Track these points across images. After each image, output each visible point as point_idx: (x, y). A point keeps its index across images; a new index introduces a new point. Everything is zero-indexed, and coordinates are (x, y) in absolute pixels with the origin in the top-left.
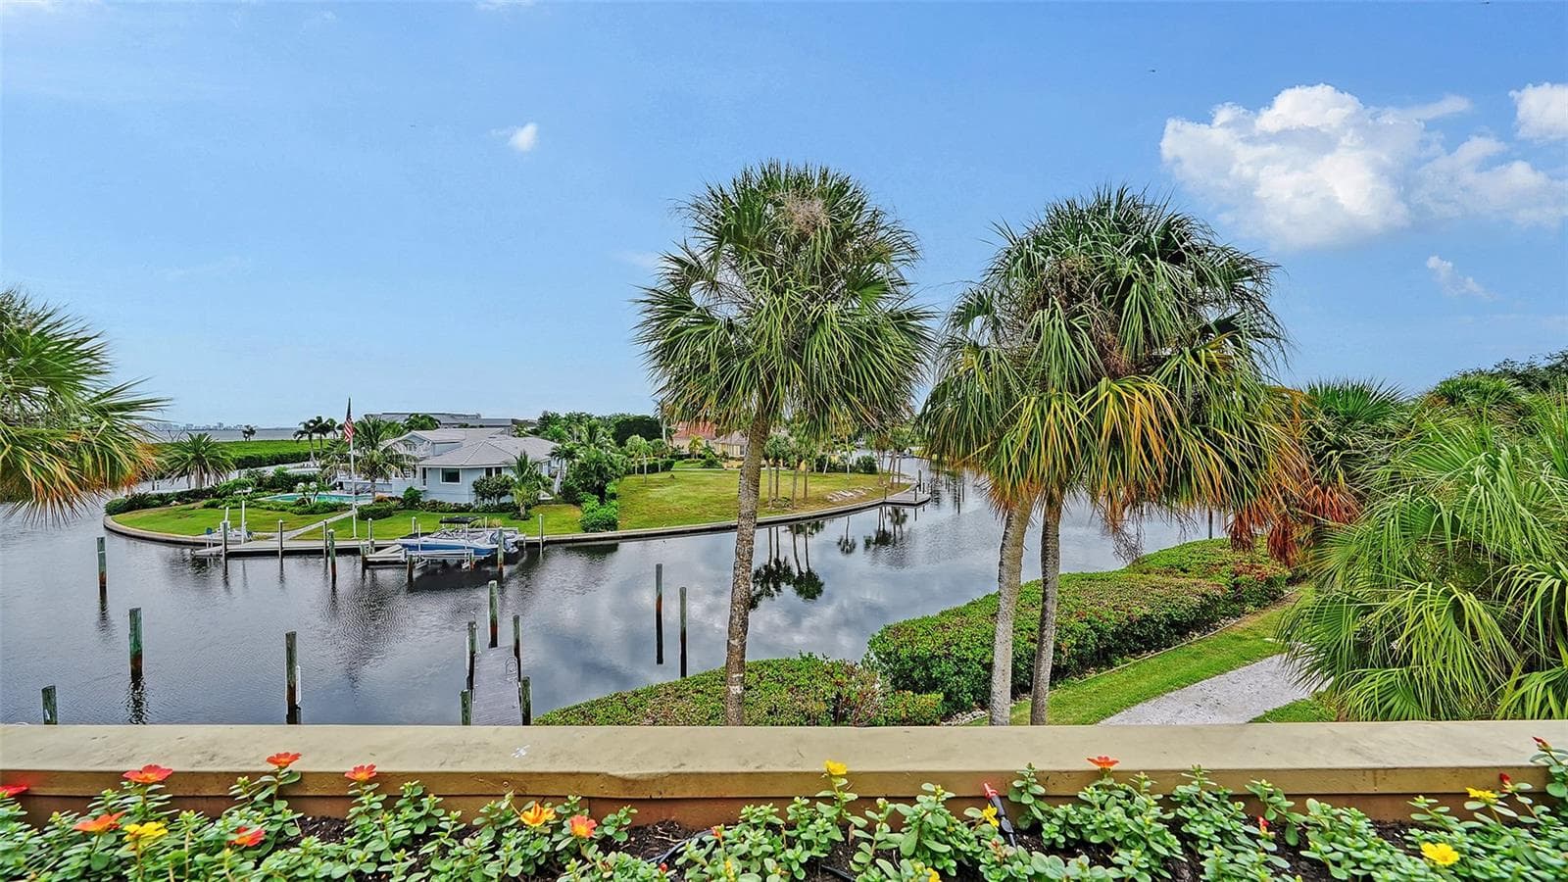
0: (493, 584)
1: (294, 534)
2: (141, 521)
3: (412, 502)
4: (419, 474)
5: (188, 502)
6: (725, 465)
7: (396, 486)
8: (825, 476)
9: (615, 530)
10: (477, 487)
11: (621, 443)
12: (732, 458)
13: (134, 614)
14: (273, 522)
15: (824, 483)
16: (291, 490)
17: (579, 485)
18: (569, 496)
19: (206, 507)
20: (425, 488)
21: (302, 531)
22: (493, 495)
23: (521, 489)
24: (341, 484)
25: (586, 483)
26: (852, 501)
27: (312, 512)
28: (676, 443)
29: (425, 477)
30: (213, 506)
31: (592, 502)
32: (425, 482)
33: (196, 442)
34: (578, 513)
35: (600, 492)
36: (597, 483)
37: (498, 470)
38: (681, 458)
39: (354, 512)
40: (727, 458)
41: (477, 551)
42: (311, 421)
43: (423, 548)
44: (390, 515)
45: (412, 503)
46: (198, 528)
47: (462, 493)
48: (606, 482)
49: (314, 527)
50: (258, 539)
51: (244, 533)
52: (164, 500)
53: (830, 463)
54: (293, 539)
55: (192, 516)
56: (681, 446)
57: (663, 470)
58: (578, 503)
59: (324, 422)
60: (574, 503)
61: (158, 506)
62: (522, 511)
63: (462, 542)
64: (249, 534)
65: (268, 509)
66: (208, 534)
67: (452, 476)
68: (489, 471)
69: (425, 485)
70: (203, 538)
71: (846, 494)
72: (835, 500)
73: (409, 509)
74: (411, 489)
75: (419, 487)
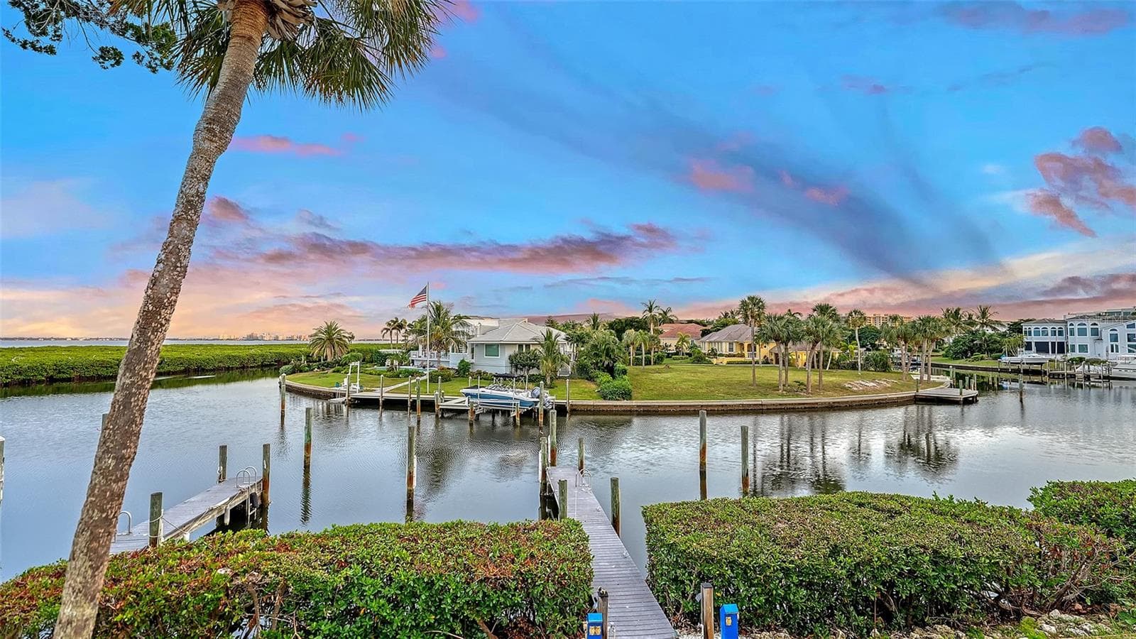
1: (388, 388)
2: (299, 379)
3: (463, 371)
5: (323, 370)
7: (453, 360)
9: (631, 400)
10: (512, 359)
14: (375, 381)
16: (383, 365)
17: (591, 364)
18: (583, 372)
19: (334, 372)
20: (473, 361)
21: (393, 387)
22: (524, 366)
24: (413, 361)
25: (597, 363)
27: (398, 376)
29: (473, 352)
30: (338, 371)
31: (606, 377)
32: (473, 355)
34: (593, 386)
35: (610, 370)
36: (606, 363)
37: (528, 346)
39: (427, 377)
42: (392, 322)
43: (481, 397)
44: (450, 380)
45: (464, 373)
46: (330, 384)
47: (500, 364)
48: (614, 362)
49: (400, 385)
50: (367, 391)
51: (358, 388)
52: (310, 367)
54: (388, 392)
55: (327, 377)
58: (591, 379)
59: (399, 322)
60: (587, 379)
62: (549, 382)
64: (361, 387)
65: (371, 374)
66: (338, 387)
67: (493, 350)
68: (521, 346)
69: (473, 358)
70: (335, 389)
71: (867, 384)
72: (855, 389)
73: (462, 377)
74: (463, 361)
75: (468, 359)
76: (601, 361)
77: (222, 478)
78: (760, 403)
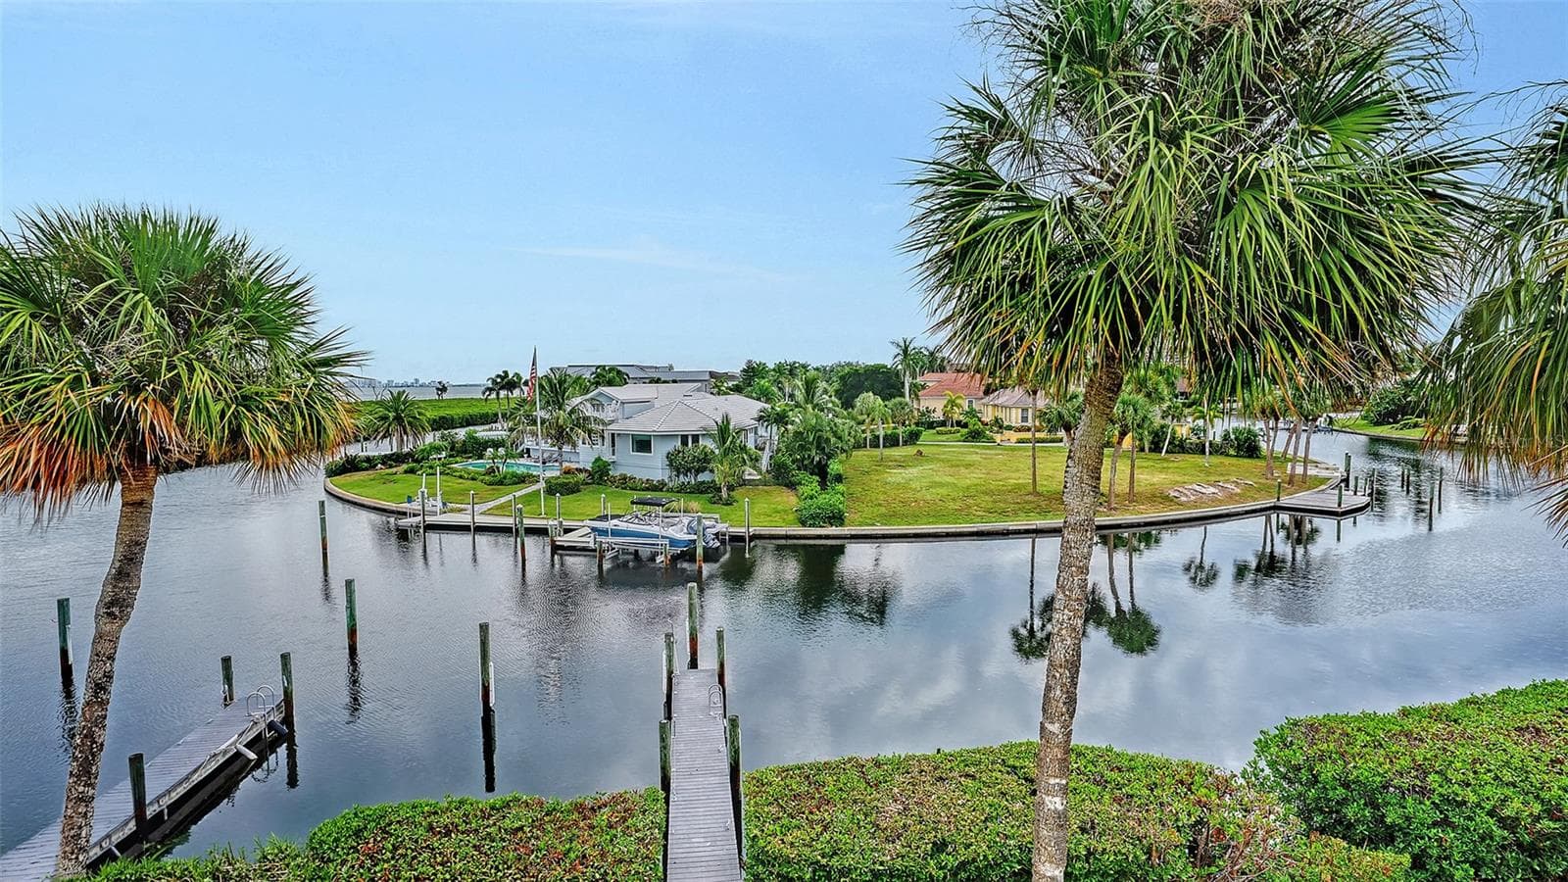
0: (693, 588)
1: (485, 507)
2: (353, 485)
3: (600, 474)
4: (608, 441)
5: (391, 467)
6: (998, 438)
7: (584, 455)
8: (1165, 459)
9: (842, 525)
10: (671, 458)
11: (848, 404)
12: (1009, 428)
13: (349, 584)
14: (464, 492)
15: (1163, 470)
16: (481, 457)
17: (793, 462)
18: (781, 477)
19: (406, 472)
20: (614, 459)
21: (492, 504)
22: (689, 470)
23: (722, 465)
24: (528, 450)
25: (803, 459)
26: (1214, 500)
27: (501, 483)
28: (924, 404)
29: (613, 446)
30: (412, 471)
31: (810, 485)
32: (614, 450)
33: (396, 399)
34: (793, 500)
35: (821, 471)
36: (817, 459)
37: (696, 438)
38: (931, 425)
39: (542, 485)
40: (1001, 427)
41: (673, 542)
42: (498, 376)
43: (615, 533)
44: (579, 491)
45: (601, 478)
46: (399, 496)
47: (653, 467)
48: (829, 458)
49: (503, 500)
50: (454, 511)
51: (439, 504)
52: (370, 463)
53: (1173, 438)
54: (484, 514)
55: (395, 482)
56: (931, 408)
57: (905, 443)
58: (792, 486)
59: (510, 377)
60: (786, 486)
61: (366, 469)
62: (724, 494)
63: (655, 530)
64: (444, 504)
65: (461, 477)
66: (409, 502)
67: (643, 444)
68: (684, 439)
69: (614, 454)
70: (405, 506)
71: (1204, 490)
72: (1183, 499)
73: (598, 484)
74: (598, 459)
75: (607, 457)
76: (809, 456)
77: (228, 699)
78: (1034, 527)
